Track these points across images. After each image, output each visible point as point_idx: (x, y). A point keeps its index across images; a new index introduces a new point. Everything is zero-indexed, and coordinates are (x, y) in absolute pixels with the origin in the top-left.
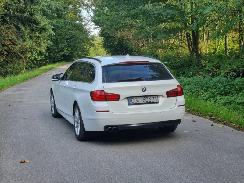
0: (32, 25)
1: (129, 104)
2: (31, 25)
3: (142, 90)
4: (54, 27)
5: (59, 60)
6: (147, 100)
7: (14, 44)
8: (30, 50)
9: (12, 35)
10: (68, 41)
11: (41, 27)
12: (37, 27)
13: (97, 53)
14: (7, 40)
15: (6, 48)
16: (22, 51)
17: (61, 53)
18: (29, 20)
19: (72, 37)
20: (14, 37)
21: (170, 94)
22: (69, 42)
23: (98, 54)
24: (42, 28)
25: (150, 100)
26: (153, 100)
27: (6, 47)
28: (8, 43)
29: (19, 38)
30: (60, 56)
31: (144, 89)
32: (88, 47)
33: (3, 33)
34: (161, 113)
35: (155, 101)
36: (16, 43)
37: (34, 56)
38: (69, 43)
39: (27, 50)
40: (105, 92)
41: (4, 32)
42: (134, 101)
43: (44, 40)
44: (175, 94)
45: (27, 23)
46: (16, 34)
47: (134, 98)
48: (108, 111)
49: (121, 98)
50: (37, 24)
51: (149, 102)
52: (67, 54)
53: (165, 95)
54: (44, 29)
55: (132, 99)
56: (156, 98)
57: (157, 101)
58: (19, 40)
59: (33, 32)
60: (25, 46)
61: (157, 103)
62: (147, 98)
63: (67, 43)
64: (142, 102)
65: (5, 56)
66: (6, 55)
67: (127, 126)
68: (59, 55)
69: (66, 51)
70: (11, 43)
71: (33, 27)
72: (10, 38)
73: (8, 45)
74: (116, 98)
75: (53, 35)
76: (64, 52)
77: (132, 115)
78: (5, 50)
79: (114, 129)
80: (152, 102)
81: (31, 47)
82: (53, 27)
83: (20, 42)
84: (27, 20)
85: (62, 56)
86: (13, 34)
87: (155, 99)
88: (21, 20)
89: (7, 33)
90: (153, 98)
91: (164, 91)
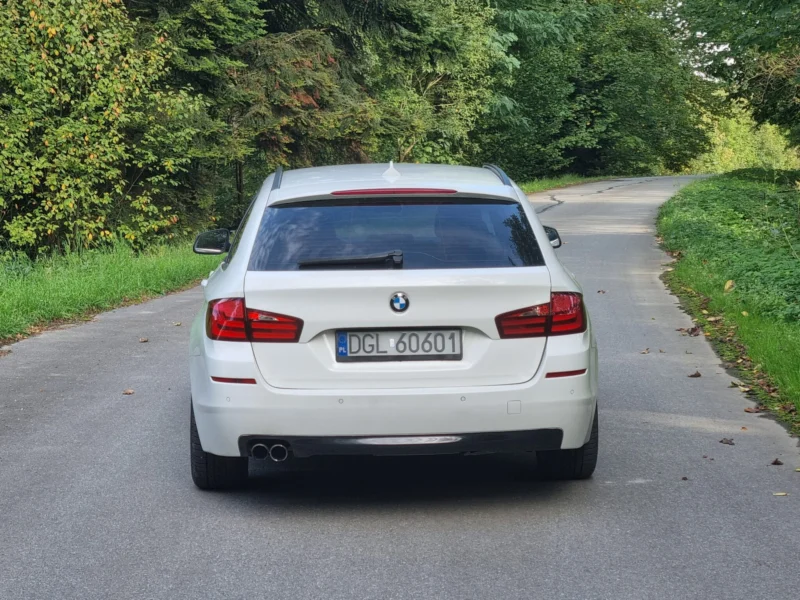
0: (396, 31)
1: (342, 357)
2: (392, 31)
3: (392, 303)
4: (516, 38)
5: (552, 170)
6: (414, 344)
7: (323, 105)
8: (381, 130)
9: (316, 70)
10: (596, 94)
11: (431, 40)
12: (416, 41)
13: (762, 143)
14: (295, 90)
15: (285, 120)
16: (352, 133)
17: (563, 143)
18: (388, 12)
19: (610, 79)
20: (325, 77)
21: (514, 325)
22: (600, 97)
23: (767, 145)
24: (436, 42)
25: (427, 346)
26: (440, 348)
27: (289, 116)
28: (294, 101)
29: (345, 80)
30: (557, 155)
31: (398, 301)
32: (705, 119)
33: (281, 62)
34: (463, 398)
35: (448, 351)
36: (331, 100)
37: (428, 153)
38: (598, 102)
39: (370, 128)
40: (249, 305)
41: (286, 57)
42: (362, 345)
43: (469, 88)
44: (541, 325)
45: (380, 24)
46: (334, 67)
47: (361, 335)
48: (252, 381)
49: (306, 333)
50: (415, 28)
51: (421, 352)
52: (588, 145)
53: (493, 330)
54: (444, 47)
55: (350, 336)
56: (452, 337)
57: (457, 352)
58: (344, 90)
59: (401, 58)
60: (365, 112)
61: (458, 357)
62: (414, 339)
63: (592, 101)
64: (393, 352)
65: (285, 152)
66: (287, 145)
67: (337, 441)
68: (553, 151)
69: (584, 134)
70: (310, 100)
71: (402, 39)
72: (310, 82)
73: (297, 109)
74: (286, 329)
75: (511, 69)
76: (573, 139)
77: (341, 400)
78: (285, 128)
79: (274, 449)
80: (435, 353)
81: (388, 116)
82: (513, 37)
83: (347, 98)
84: (380, 12)
85: (567, 152)
86: (321, 67)
87: (448, 343)
88: (357, 12)
89: (298, 62)
90: (439, 339)
91: (485, 314)
